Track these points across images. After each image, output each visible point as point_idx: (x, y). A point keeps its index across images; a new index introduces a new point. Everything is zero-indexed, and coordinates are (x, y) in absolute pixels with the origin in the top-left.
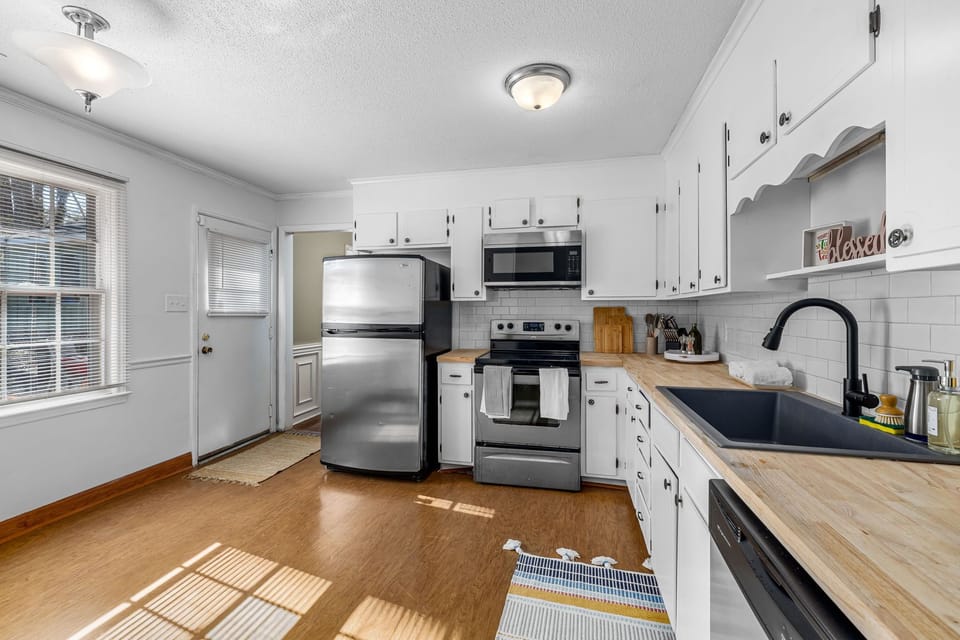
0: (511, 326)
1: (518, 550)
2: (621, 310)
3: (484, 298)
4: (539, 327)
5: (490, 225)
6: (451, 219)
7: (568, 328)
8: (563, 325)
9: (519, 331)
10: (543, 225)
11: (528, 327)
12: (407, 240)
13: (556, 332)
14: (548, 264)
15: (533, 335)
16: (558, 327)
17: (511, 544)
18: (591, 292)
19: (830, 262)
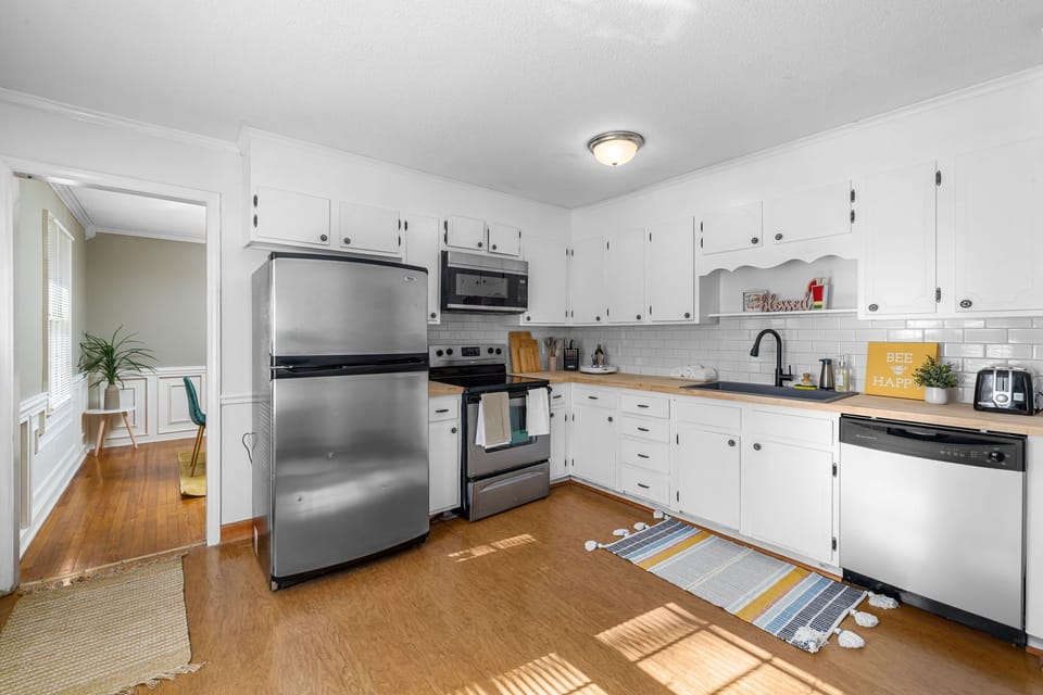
0: (450, 352)
1: (600, 546)
2: (528, 334)
3: (438, 322)
4: (473, 351)
5: (446, 240)
6: (403, 225)
7: (499, 352)
8: (495, 349)
9: (457, 355)
10: (496, 251)
11: (467, 352)
12: (347, 241)
13: (489, 356)
14: (502, 289)
15: (472, 360)
16: (491, 351)
17: (590, 545)
18: (529, 319)
19: (763, 310)
